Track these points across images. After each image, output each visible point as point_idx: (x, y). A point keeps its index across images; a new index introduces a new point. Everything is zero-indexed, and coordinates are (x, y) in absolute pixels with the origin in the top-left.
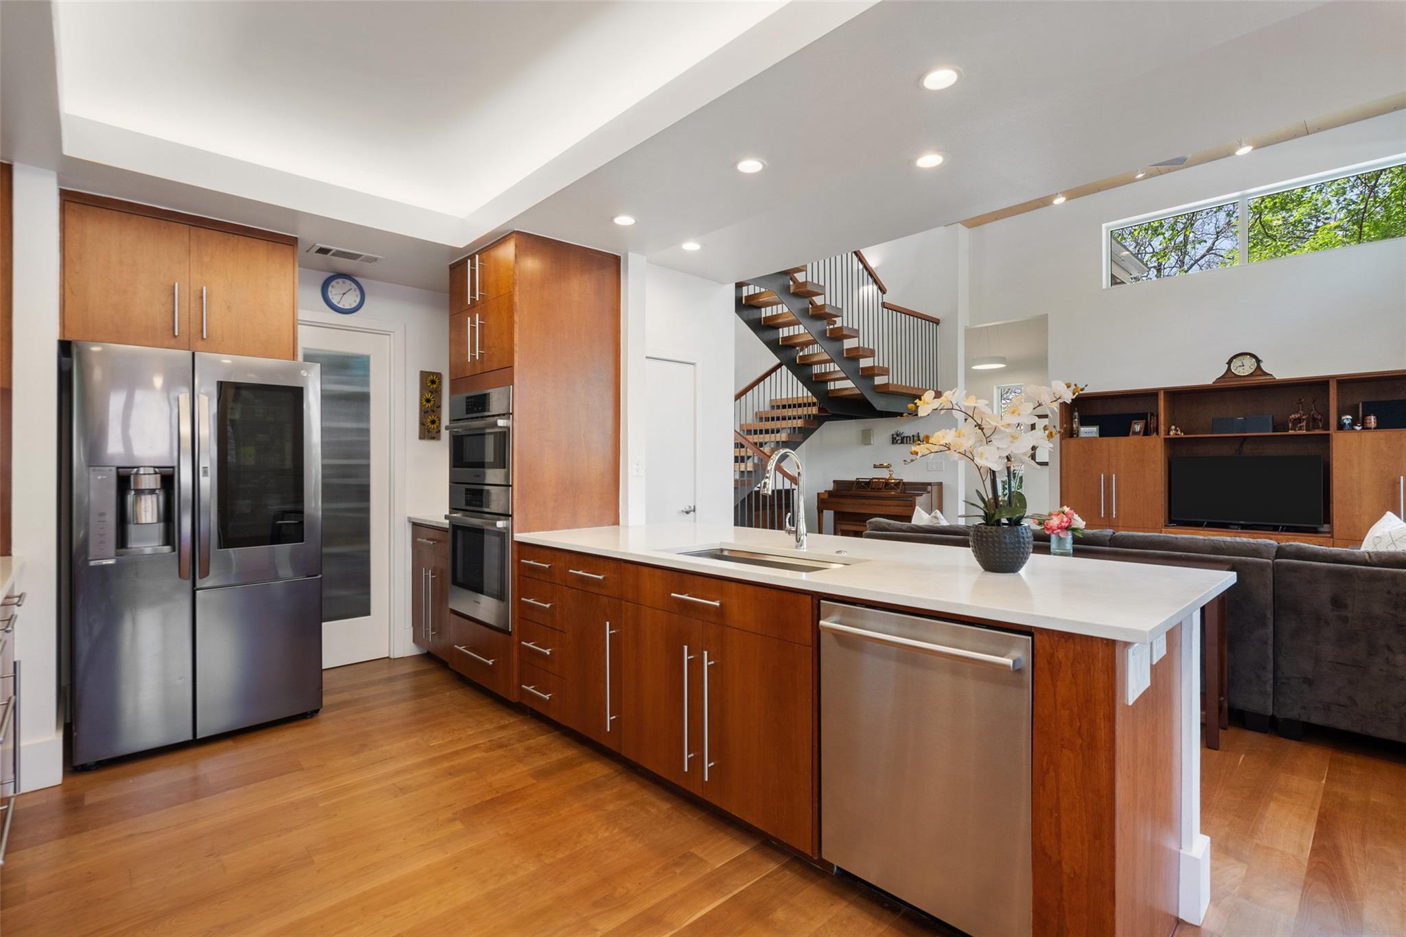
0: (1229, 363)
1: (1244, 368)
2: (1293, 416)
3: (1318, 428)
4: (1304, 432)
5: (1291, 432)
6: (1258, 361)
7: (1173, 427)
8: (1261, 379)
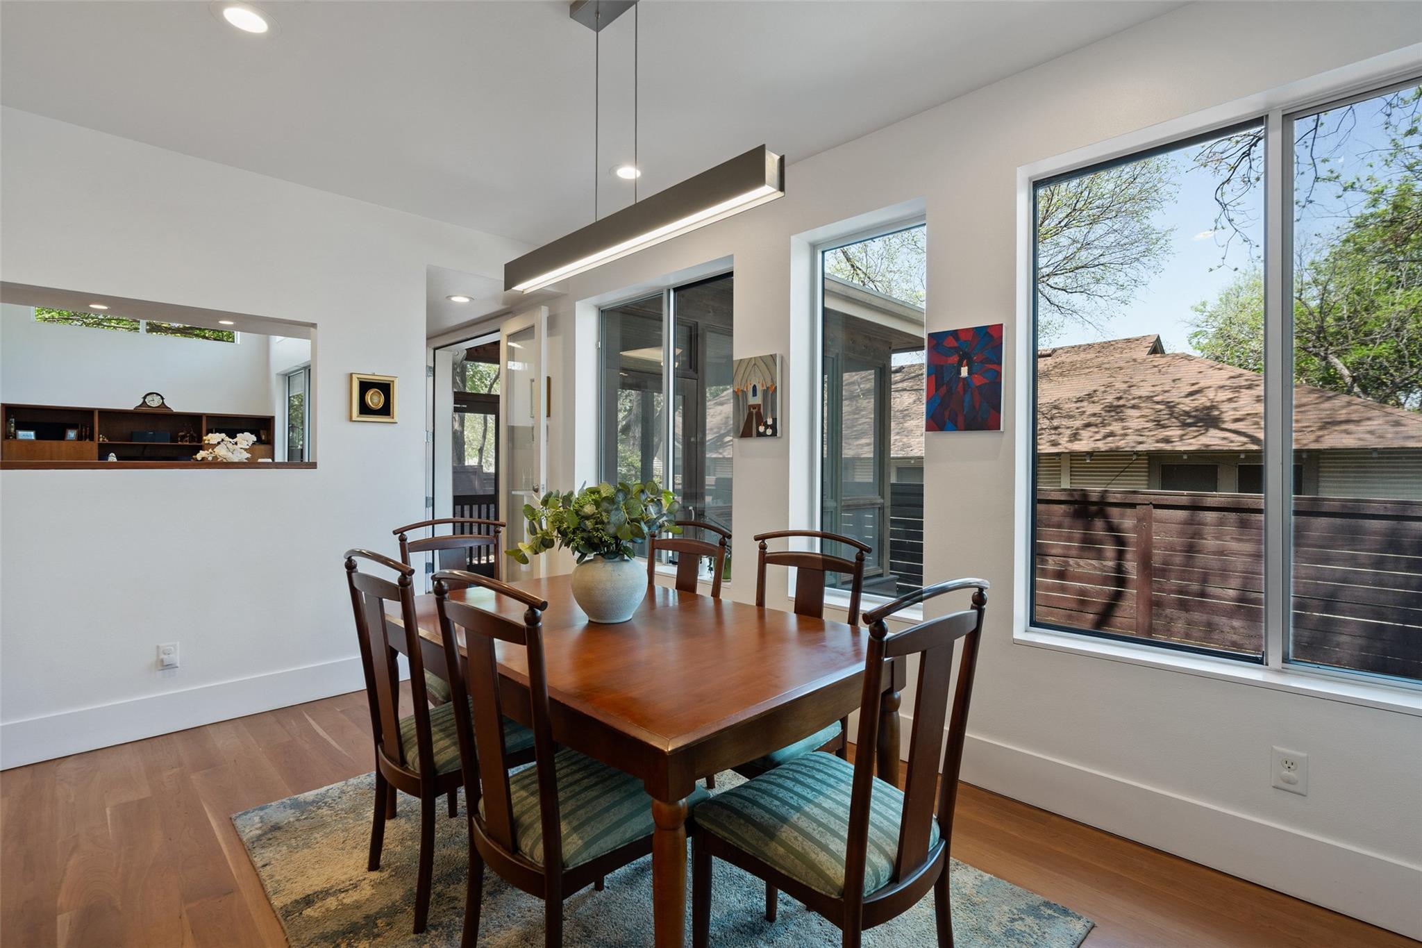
0: (145, 398)
1: (154, 402)
2: (181, 434)
3: (195, 441)
4: (188, 443)
5: (180, 443)
6: (162, 398)
7: (101, 436)
8: (163, 411)
